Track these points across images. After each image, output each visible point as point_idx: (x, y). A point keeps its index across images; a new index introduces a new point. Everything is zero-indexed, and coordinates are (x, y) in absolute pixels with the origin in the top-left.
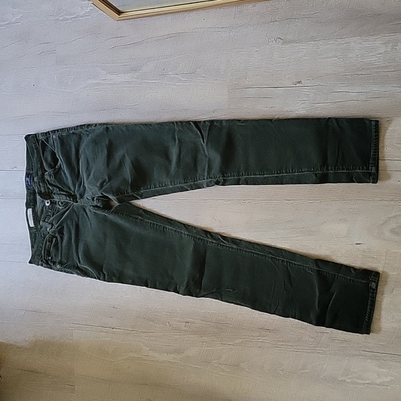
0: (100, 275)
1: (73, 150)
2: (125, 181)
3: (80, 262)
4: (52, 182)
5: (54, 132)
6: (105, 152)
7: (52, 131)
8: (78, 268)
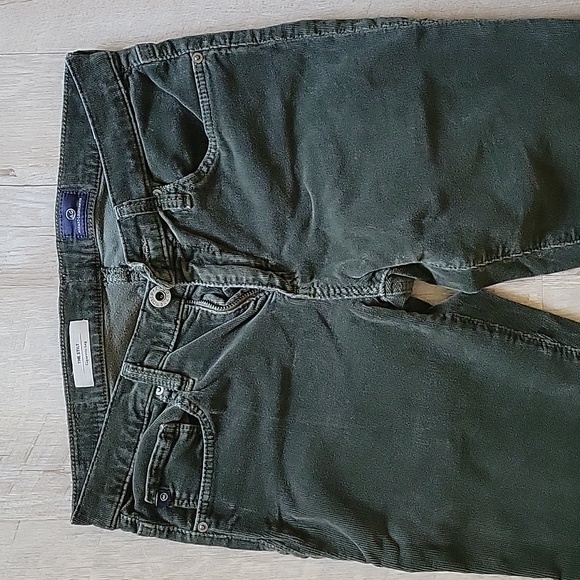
0: (380, 545)
1: (275, 106)
2: (502, 212)
3: (293, 504)
4: (191, 223)
5: (195, 42)
6: (417, 114)
7: (188, 41)
8: (283, 526)
